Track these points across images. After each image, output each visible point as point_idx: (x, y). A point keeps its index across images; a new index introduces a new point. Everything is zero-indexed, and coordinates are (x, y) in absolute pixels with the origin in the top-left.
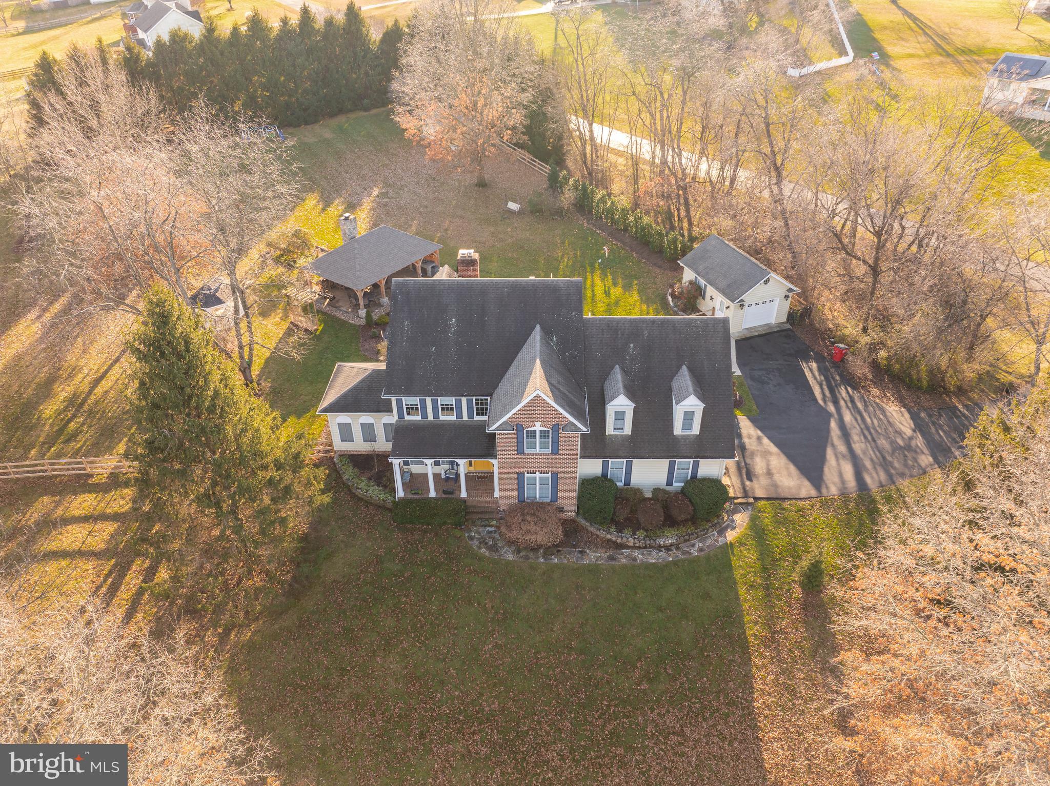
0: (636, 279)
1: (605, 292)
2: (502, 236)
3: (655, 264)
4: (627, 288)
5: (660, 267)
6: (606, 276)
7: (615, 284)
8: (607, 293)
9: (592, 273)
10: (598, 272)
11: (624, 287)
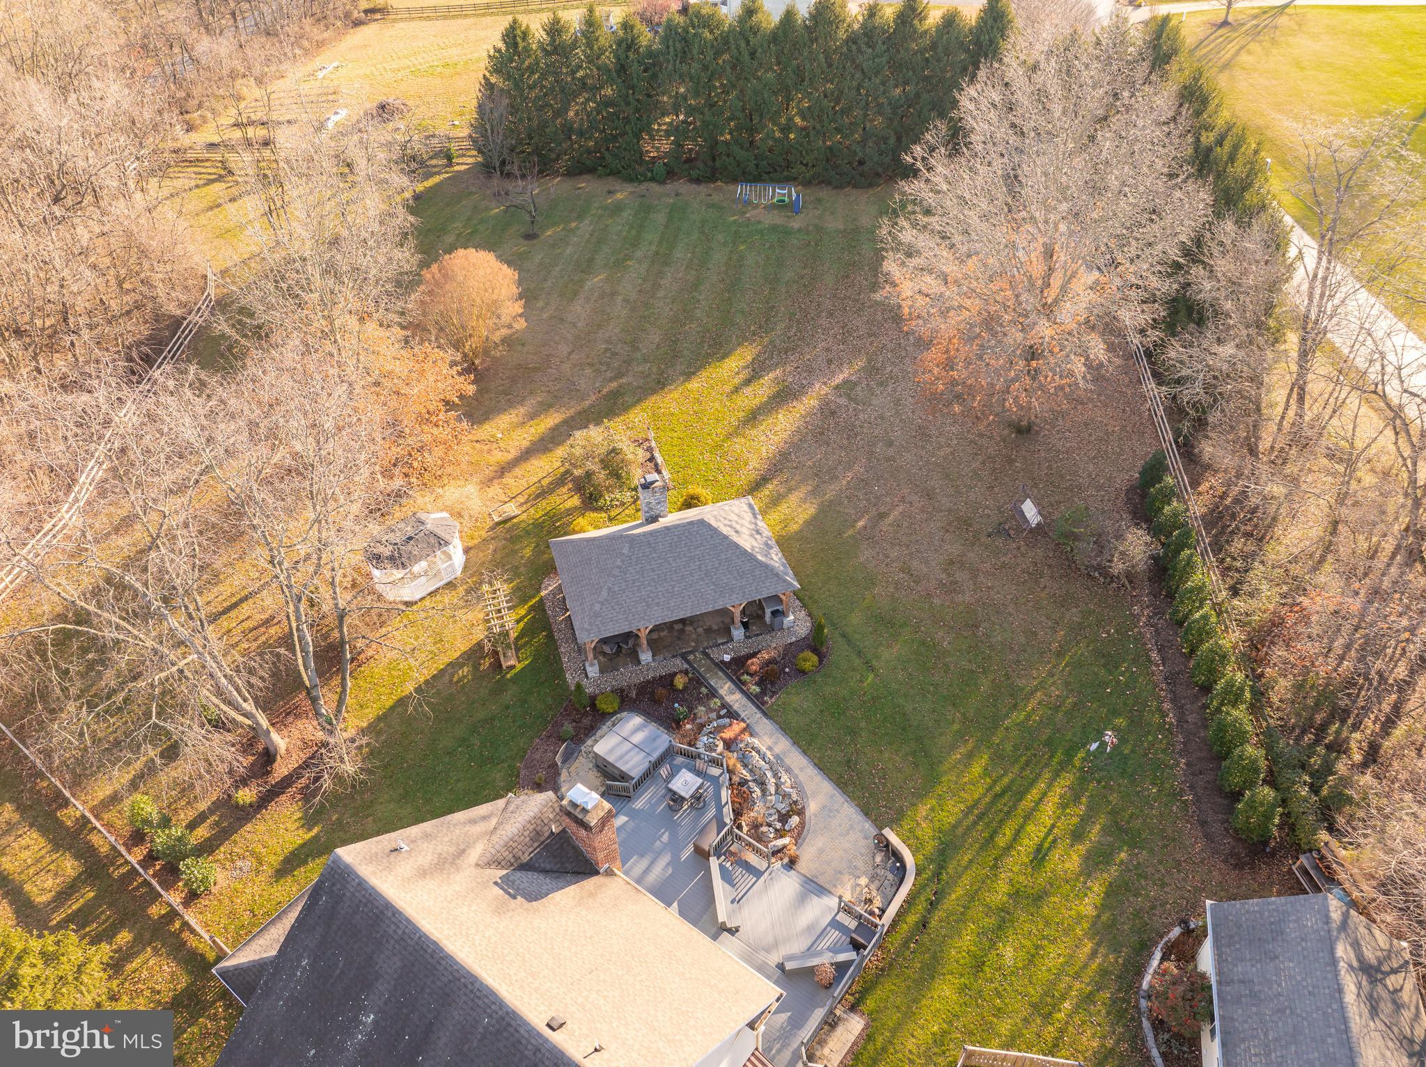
0: (1133, 845)
1: (1039, 849)
2: (960, 576)
3: (1203, 823)
4: (1096, 861)
5: (1208, 837)
6: (1076, 799)
7: (1077, 835)
8: (1039, 856)
9: (1057, 774)
10: (1067, 779)
11: (1087, 858)
